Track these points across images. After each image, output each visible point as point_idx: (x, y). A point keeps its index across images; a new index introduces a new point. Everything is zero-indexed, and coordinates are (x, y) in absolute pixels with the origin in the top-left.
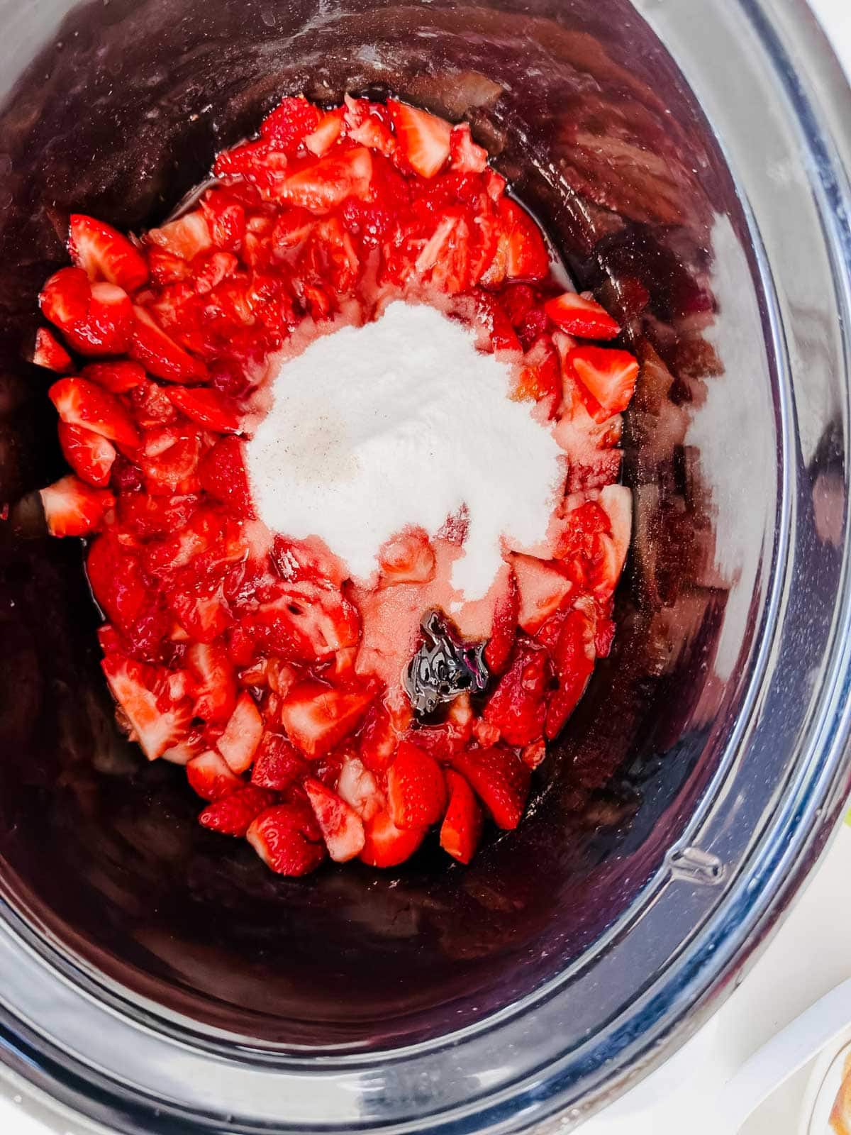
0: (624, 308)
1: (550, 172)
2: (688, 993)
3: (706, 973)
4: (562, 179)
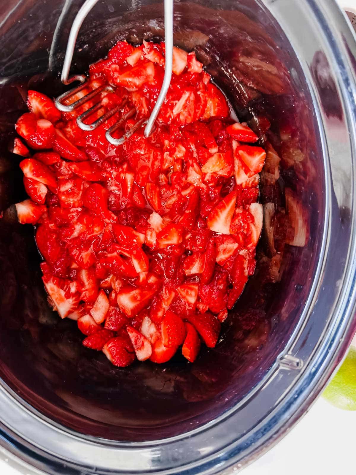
0: (260, 130)
1: (229, 73)
3: (294, 407)
4: (234, 76)
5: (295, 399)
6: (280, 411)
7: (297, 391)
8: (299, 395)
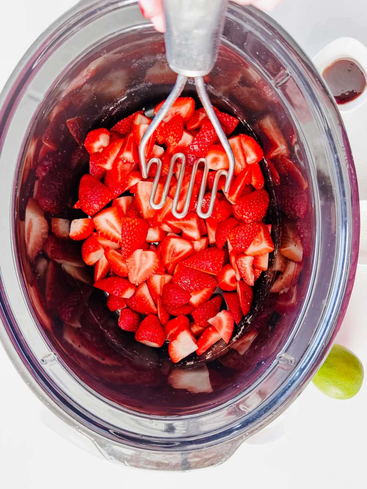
0: (269, 170)
1: (244, 122)
2: (283, 399)
3: (288, 393)
4: (248, 125)
5: (289, 387)
6: (278, 395)
7: (290, 381)
8: (292, 384)
